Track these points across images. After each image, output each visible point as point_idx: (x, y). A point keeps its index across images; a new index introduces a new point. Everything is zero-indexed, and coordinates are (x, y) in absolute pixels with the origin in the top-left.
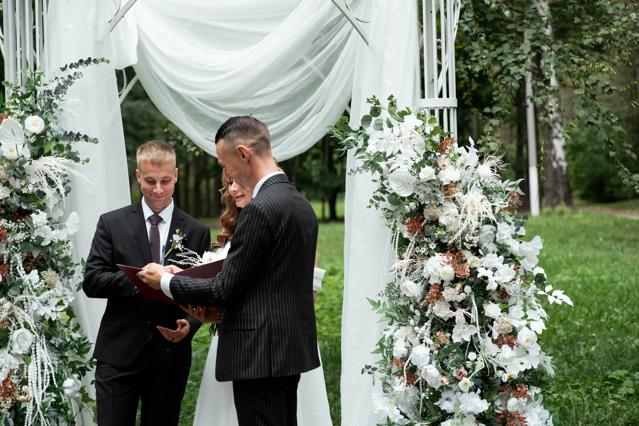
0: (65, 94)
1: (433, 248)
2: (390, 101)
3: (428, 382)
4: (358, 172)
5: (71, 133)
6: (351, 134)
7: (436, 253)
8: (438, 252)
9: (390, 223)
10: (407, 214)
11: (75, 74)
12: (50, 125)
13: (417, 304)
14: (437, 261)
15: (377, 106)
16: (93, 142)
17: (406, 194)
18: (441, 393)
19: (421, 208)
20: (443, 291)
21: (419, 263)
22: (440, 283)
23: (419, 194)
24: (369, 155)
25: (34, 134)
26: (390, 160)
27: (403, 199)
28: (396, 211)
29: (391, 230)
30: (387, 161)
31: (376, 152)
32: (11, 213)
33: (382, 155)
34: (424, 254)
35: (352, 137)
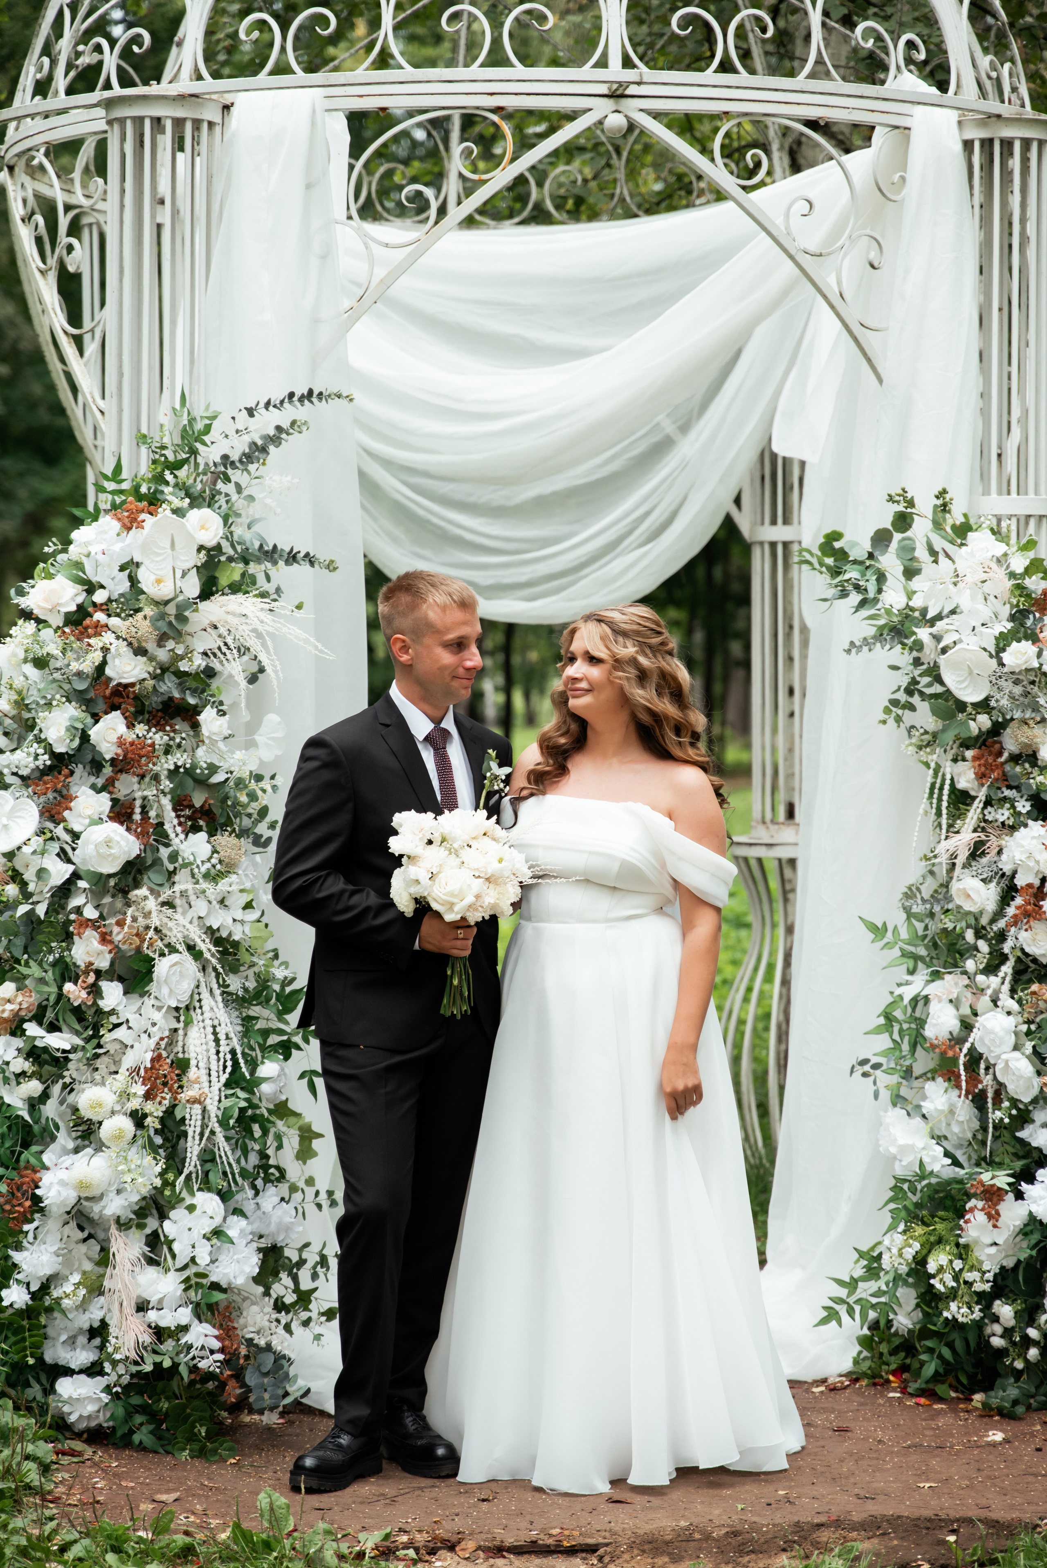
0: (264, 464)
1: (1024, 811)
2: (939, 502)
3: (1011, 1088)
4: (865, 649)
5: (275, 546)
6: (848, 567)
7: (1030, 822)
8: (1036, 820)
9: (930, 757)
10: (970, 738)
11: (293, 423)
12: (233, 528)
13: (984, 928)
14: (1033, 838)
15: (909, 510)
16: (328, 567)
17: (971, 696)
18: (1029, 1112)
19: (997, 729)
20: (1043, 900)
21: (993, 843)
22: (1037, 883)
23: (998, 696)
24: (888, 612)
25: (201, 548)
26: (940, 625)
27: (961, 706)
28: (944, 730)
29: (931, 772)
30: (932, 626)
31: (903, 605)
32: (149, 712)
33: (917, 614)
34: (1003, 823)
35: (852, 574)
